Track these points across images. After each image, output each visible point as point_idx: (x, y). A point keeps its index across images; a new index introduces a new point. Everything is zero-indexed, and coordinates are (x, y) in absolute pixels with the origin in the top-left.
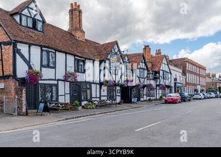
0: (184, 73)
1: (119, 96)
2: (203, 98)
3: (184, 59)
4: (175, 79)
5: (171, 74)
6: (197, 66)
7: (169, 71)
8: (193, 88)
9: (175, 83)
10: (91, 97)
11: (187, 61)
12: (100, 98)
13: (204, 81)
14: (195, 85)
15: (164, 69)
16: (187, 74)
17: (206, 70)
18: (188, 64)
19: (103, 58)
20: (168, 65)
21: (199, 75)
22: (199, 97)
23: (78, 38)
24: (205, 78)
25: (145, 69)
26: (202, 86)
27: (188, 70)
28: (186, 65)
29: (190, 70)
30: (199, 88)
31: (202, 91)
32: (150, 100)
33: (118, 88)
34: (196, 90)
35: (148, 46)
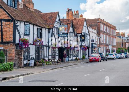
0: (98, 34)
1: (57, 56)
2: (116, 58)
3: (98, 19)
4: (93, 41)
5: (90, 36)
6: (108, 26)
7: (88, 33)
8: (105, 48)
9: (92, 44)
10: (44, 57)
11: (100, 22)
12: (48, 57)
13: (114, 41)
14: (107, 45)
15: (85, 32)
16: (101, 35)
17: (116, 30)
18: (101, 25)
19: (51, 26)
20: (87, 27)
21: (110, 35)
22: (112, 57)
23: (30, 9)
24: (116, 38)
25: (73, 33)
26: (113, 46)
27: (102, 31)
28: (100, 25)
29: (103, 30)
30: (110, 48)
31: (113, 51)
32: (76, 60)
33: (57, 49)
34: (108, 51)
35: (71, 10)
